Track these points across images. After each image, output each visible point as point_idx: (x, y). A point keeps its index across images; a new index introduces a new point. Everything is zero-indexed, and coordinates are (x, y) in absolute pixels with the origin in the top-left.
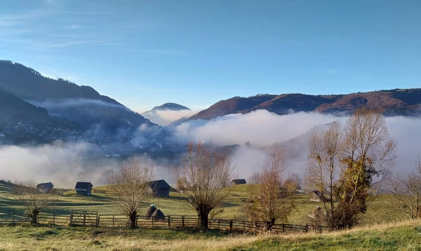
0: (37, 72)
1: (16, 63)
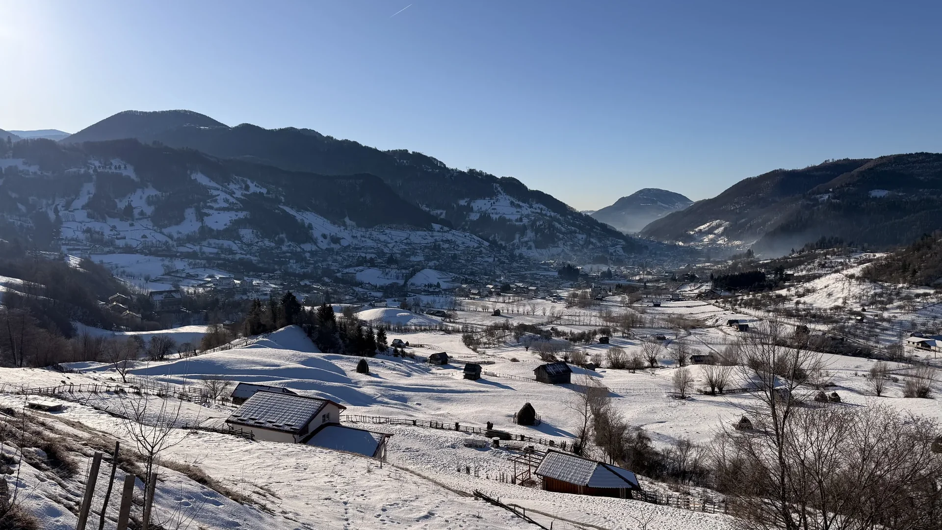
0: (440, 162)
1: (413, 152)
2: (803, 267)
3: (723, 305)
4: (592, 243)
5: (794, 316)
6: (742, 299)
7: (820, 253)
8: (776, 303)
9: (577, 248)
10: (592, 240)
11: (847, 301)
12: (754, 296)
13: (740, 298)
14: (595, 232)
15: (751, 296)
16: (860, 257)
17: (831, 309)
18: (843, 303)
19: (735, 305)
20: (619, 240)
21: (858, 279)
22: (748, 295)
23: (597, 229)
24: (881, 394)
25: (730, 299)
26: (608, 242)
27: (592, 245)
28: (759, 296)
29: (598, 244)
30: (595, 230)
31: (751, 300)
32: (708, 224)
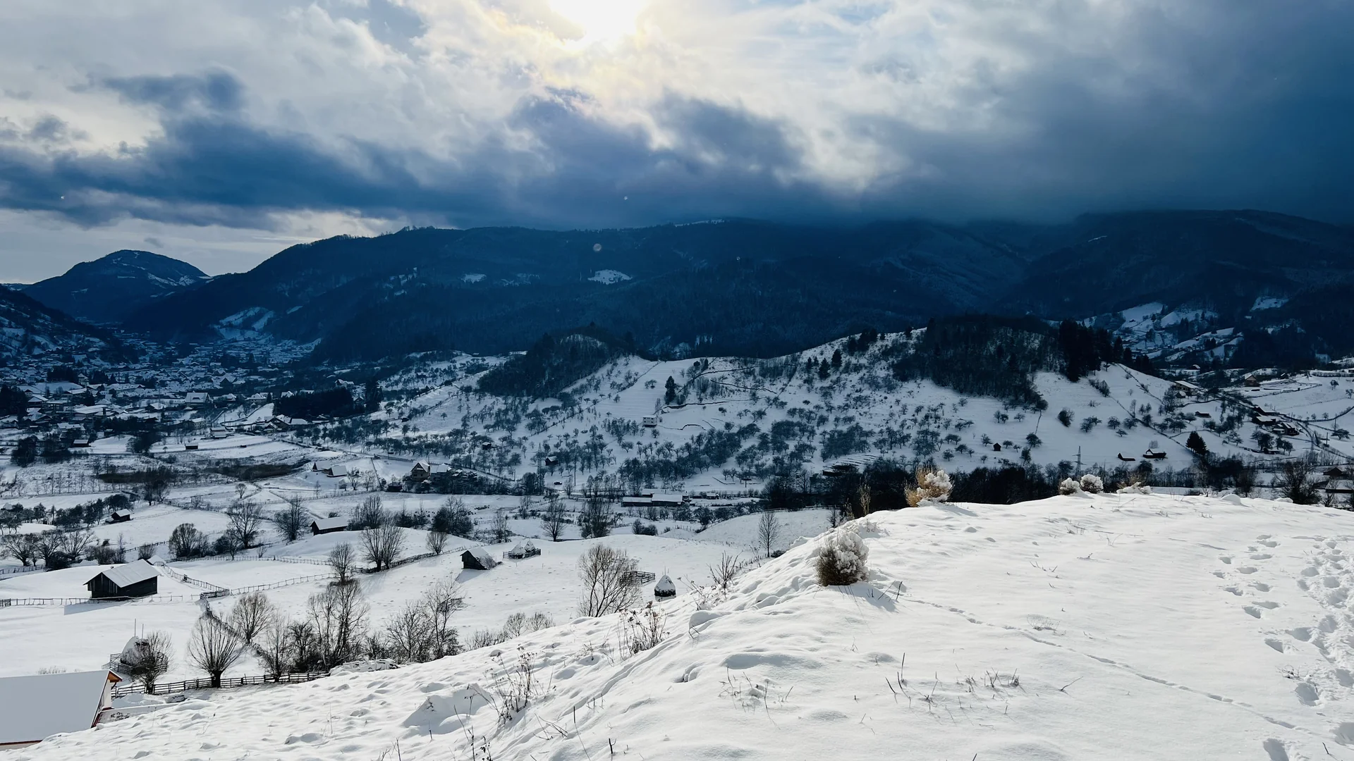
2: (397, 377)
3: (299, 439)
4: (38, 344)
5: (404, 448)
6: (325, 429)
7: (416, 358)
8: (377, 432)
9: (8, 354)
10: (38, 339)
11: (468, 423)
12: (341, 422)
13: (321, 427)
14: (43, 325)
15: (337, 423)
16: (467, 362)
17: (450, 435)
18: (462, 426)
19: (316, 438)
20: (92, 339)
21: (476, 391)
22: (332, 423)
23: (43, 318)
24: (558, 538)
25: (306, 430)
26: (72, 343)
27: (39, 347)
28: (348, 422)
29: (53, 348)
30: (41, 321)
31: (338, 428)
32: (242, 314)
